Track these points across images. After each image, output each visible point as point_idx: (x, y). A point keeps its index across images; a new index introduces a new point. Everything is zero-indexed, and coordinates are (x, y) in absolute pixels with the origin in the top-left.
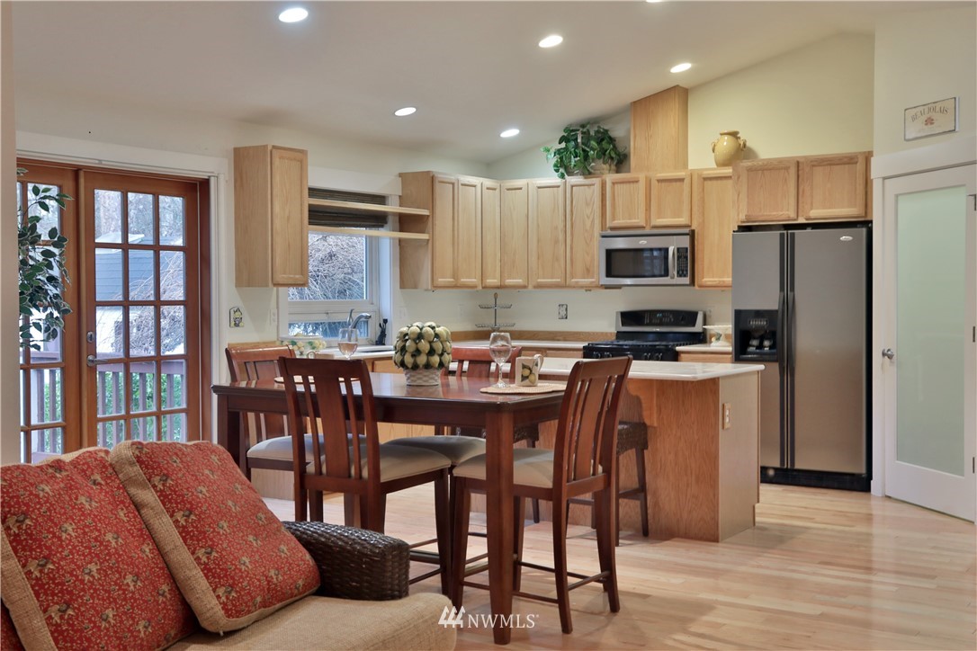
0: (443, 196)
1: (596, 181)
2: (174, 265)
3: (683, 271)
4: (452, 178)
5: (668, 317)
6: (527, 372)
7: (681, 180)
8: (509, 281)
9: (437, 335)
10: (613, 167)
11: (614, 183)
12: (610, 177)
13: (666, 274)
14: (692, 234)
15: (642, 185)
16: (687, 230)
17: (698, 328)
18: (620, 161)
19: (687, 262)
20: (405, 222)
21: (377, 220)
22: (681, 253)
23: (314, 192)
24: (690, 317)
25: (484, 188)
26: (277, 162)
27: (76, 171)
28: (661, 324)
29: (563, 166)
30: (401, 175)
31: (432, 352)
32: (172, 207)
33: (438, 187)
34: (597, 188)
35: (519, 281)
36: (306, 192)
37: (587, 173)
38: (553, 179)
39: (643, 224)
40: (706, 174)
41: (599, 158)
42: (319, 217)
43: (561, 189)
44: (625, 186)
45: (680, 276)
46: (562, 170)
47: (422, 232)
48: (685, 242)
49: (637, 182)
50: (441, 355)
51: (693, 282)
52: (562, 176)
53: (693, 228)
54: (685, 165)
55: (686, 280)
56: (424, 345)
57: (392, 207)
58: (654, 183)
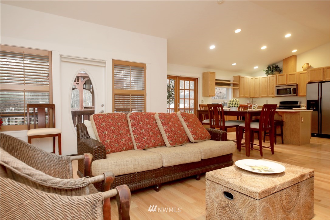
0: (242, 80)
1: (275, 76)
2: (192, 93)
3: (295, 93)
4: (244, 77)
6: (254, 107)
7: (295, 74)
8: (255, 96)
9: (236, 101)
10: (279, 73)
11: (279, 76)
13: (291, 93)
14: (297, 85)
15: (285, 76)
16: (296, 84)
17: (299, 104)
18: (280, 71)
19: (296, 91)
20: (234, 85)
21: (229, 85)
22: (294, 89)
23: (216, 80)
24: (297, 103)
25: (251, 79)
26: (210, 74)
27: (177, 77)
29: (267, 73)
30: (234, 77)
31: (235, 104)
32: (192, 83)
33: (240, 78)
34: (275, 77)
35: (258, 96)
36: (215, 80)
37: (273, 74)
38: (266, 76)
39: (286, 84)
40: (300, 72)
41: (275, 71)
42: (217, 84)
43: (267, 78)
44: (281, 76)
46: (267, 74)
47: (237, 87)
48: (295, 87)
49: (284, 75)
50: (237, 104)
52: (267, 75)
53: (297, 84)
54: (296, 71)
55: (296, 95)
56: (234, 103)
57: (232, 82)
58: (288, 75)
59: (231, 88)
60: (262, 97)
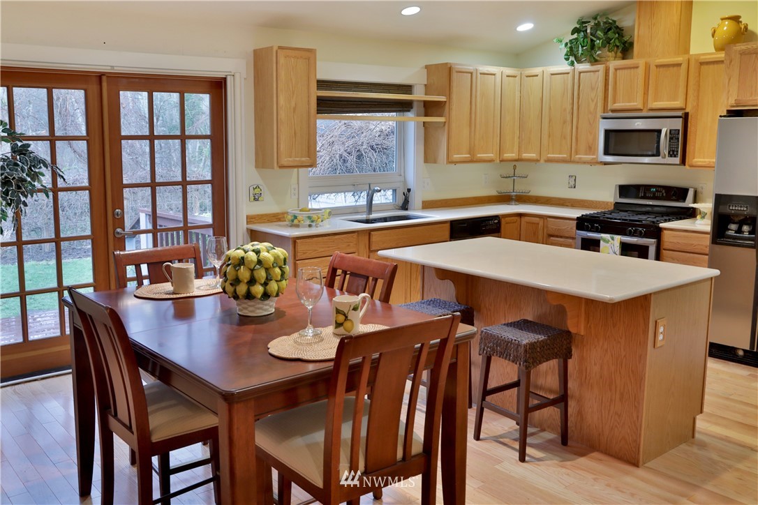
0: (460, 88)
1: (600, 67)
3: (673, 151)
4: (471, 68)
5: (660, 192)
7: (679, 65)
8: (525, 155)
10: (619, 54)
11: (616, 70)
12: (614, 63)
13: (658, 154)
14: (686, 117)
15: (641, 71)
16: (680, 113)
17: (689, 203)
18: (626, 49)
19: (680, 144)
20: (430, 108)
21: (404, 106)
22: (673, 135)
24: (681, 193)
25: (504, 77)
26: (282, 61)
27: (100, 76)
28: (654, 198)
29: (572, 54)
30: (427, 67)
33: (455, 76)
34: (601, 74)
35: (533, 155)
36: (314, 85)
37: (595, 61)
38: (565, 67)
39: (640, 106)
40: (703, 58)
41: (604, 46)
43: (570, 75)
44: (626, 71)
45: (671, 156)
46: (572, 58)
47: (440, 115)
48: (678, 124)
49: (637, 67)
50: (265, 284)
51: (683, 162)
52: (572, 64)
53: (687, 111)
54: (687, 50)
55: (677, 160)
57: (418, 95)
58: (653, 68)
59: (412, 121)
60: (549, 161)
